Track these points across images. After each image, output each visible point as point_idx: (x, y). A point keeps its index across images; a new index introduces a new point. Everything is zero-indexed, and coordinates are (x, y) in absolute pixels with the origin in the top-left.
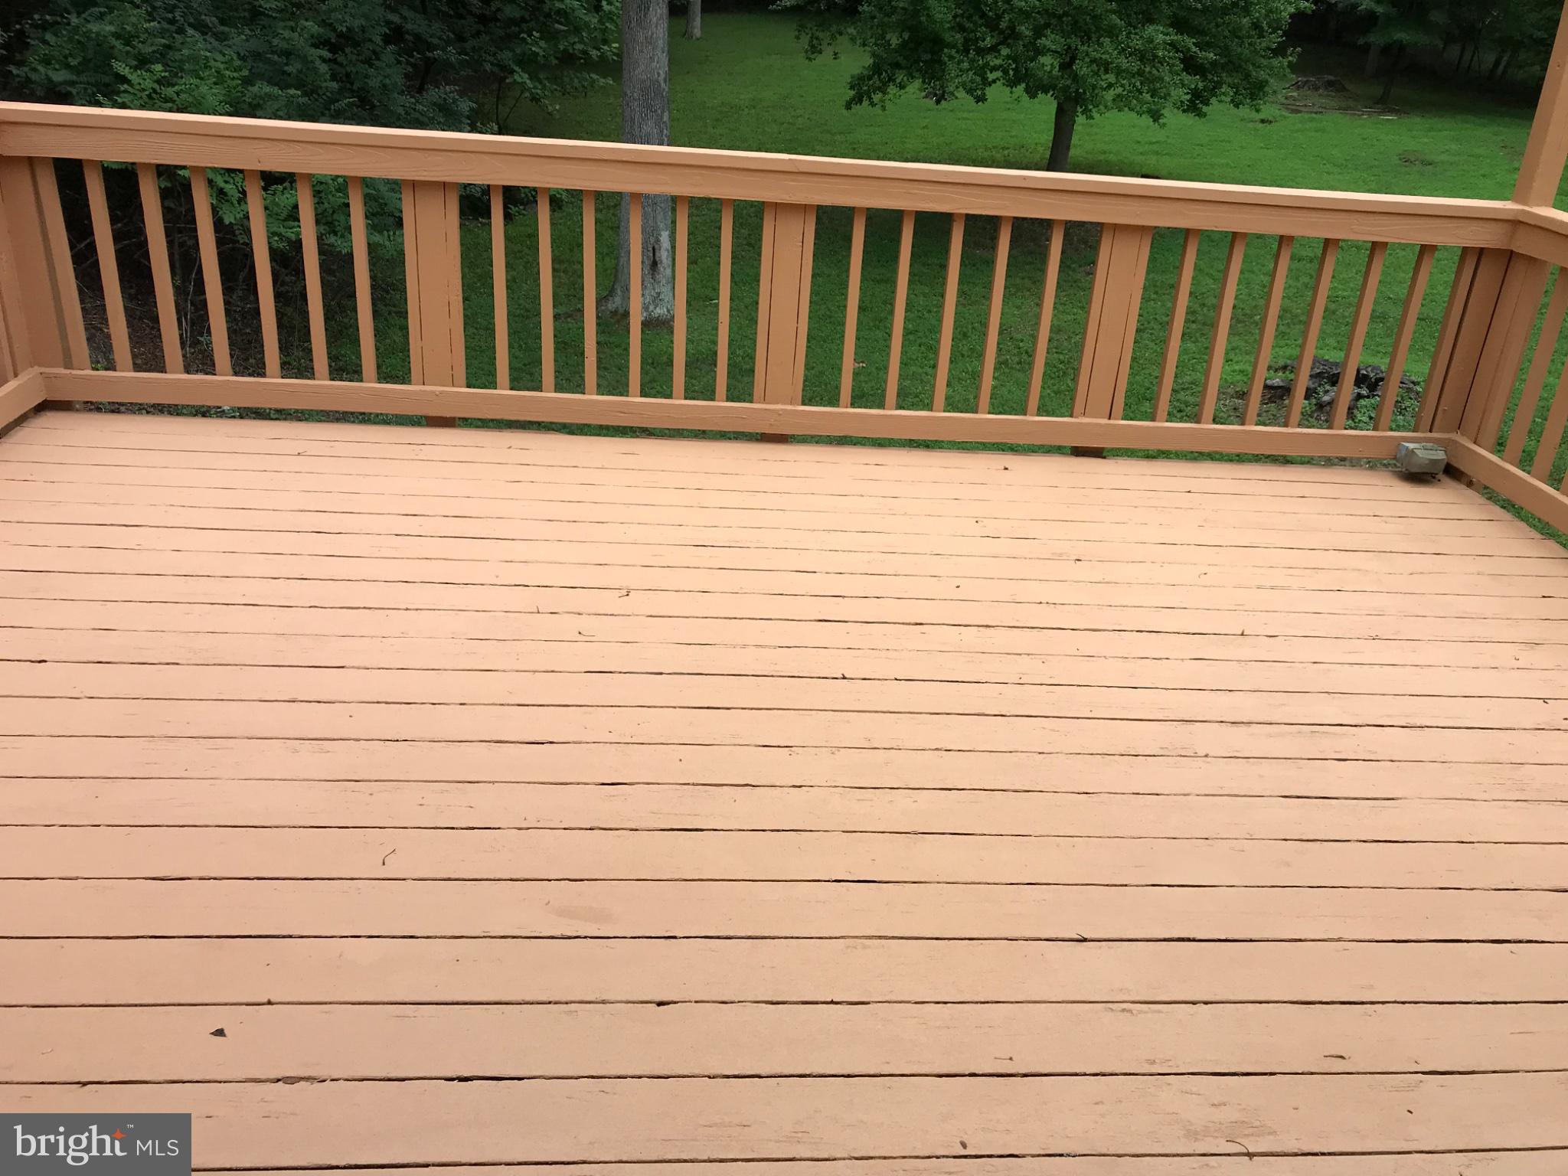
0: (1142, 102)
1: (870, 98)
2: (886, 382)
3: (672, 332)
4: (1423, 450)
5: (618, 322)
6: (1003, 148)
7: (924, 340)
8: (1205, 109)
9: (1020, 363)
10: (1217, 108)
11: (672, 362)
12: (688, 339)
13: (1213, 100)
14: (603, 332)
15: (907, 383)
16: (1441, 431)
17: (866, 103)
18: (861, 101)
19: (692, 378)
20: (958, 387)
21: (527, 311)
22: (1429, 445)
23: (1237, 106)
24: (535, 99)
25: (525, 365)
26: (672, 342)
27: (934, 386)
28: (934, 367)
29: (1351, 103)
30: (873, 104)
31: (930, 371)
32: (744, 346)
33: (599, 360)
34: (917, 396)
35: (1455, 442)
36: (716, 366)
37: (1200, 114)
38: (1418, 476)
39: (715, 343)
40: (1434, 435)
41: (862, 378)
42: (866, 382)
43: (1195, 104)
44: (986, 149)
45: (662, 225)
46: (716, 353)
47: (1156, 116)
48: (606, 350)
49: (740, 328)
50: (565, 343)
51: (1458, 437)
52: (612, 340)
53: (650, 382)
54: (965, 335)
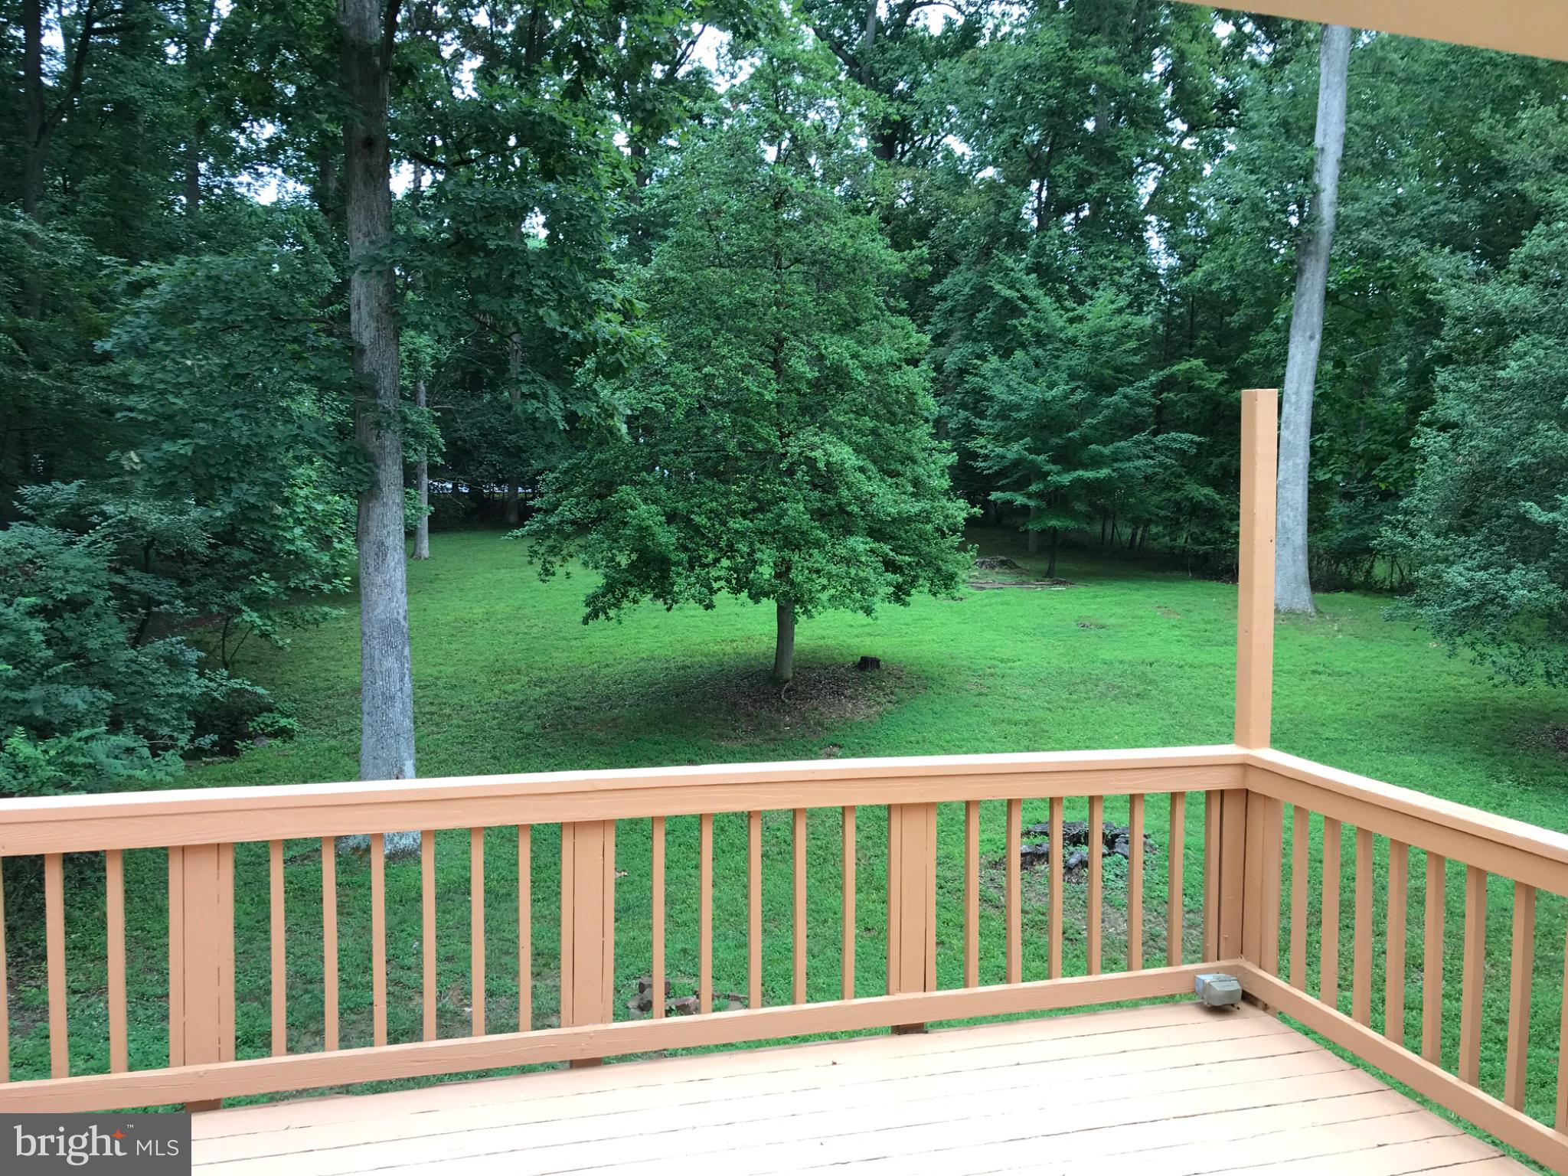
0: (855, 601)
1: (606, 613)
2: (651, 889)
3: (420, 862)
4: (1218, 981)
5: (361, 857)
6: (732, 641)
7: (682, 840)
8: (908, 599)
9: (780, 853)
10: (919, 598)
11: (421, 896)
12: (437, 868)
13: (913, 591)
14: (344, 872)
15: (672, 888)
16: (1228, 957)
17: (602, 617)
18: (597, 616)
19: (444, 912)
20: (724, 886)
21: (259, 857)
22: (1222, 976)
23: (935, 594)
24: (265, 635)
25: (258, 922)
26: (420, 873)
27: (700, 889)
28: (697, 867)
29: (1024, 578)
30: (608, 618)
31: (693, 872)
32: (497, 868)
33: (340, 906)
34: (684, 902)
35: (1242, 968)
36: (469, 894)
37: (905, 604)
38: (1220, 1009)
39: (468, 868)
40: (1223, 963)
41: (625, 888)
42: (630, 892)
43: (900, 595)
44: (716, 642)
45: (405, 755)
46: (469, 880)
47: (868, 611)
48: (348, 892)
49: (492, 848)
50: (303, 889)
51: (1242, 962)
52: (355, 879)
53: (400, 923)
54: (722, 829)
